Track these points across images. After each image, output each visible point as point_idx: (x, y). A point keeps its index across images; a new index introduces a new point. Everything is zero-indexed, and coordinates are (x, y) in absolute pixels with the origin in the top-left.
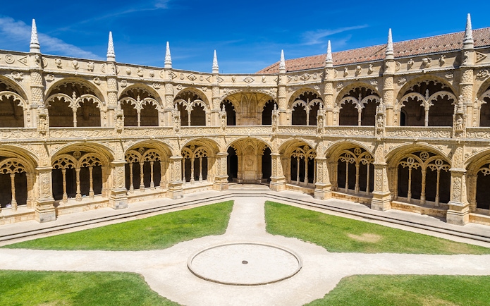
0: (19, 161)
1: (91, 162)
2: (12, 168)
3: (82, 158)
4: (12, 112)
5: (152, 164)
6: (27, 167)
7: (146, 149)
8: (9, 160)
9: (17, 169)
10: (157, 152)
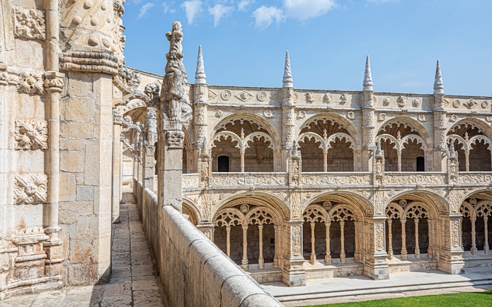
0: (268, 211)
1: (342, 215)
2: (261, 218)
3: (333, 211)
4: (255, 155)
5: (417, 221)
6: (275, 217)
7: (409, 201)
8: (258, 209)
9: (265, 219)
10: (423, 205)
